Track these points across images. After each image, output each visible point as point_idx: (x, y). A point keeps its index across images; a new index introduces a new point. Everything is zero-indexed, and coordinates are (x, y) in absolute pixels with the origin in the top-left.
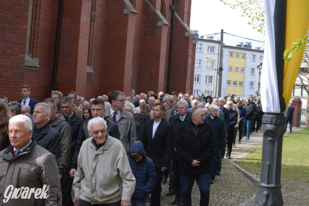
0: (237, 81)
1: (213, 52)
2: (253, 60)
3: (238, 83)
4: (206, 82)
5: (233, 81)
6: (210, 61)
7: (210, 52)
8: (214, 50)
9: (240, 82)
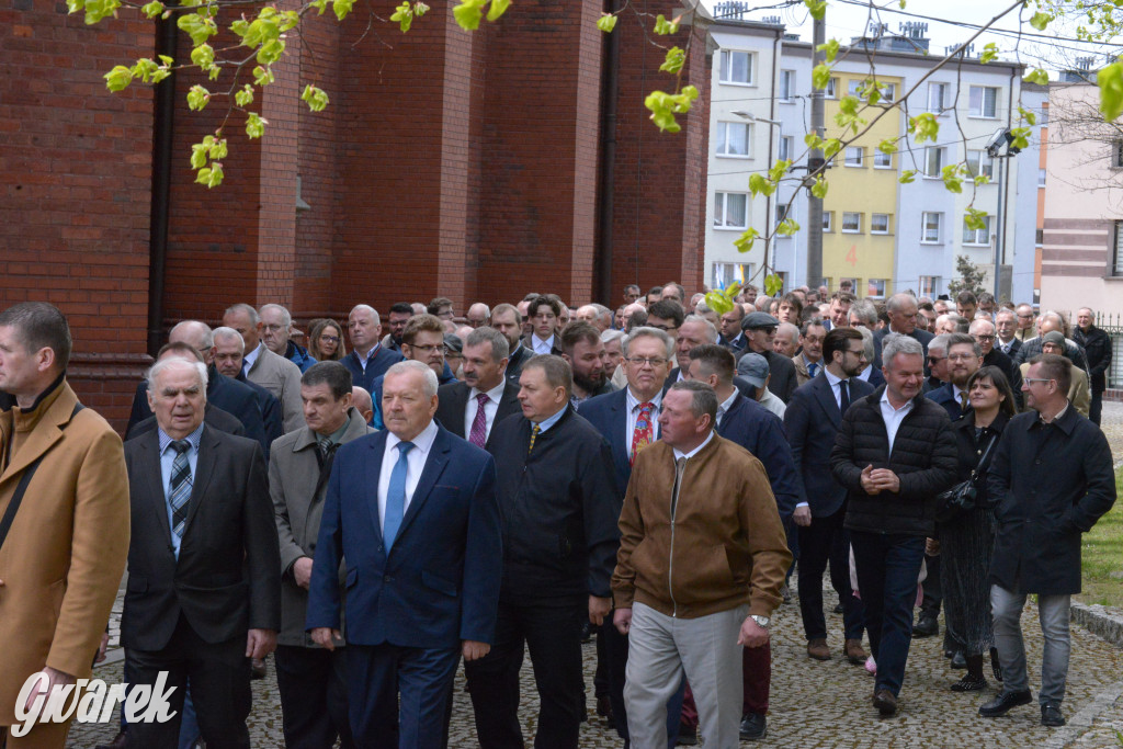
0: (863, 214)
1: (749, 81)
2: (937, 107)
3: (868, 222)
5: (845, 214)
6: (731, 122)
7: (733, 80)
8: (749, 70)
9: (875, 216)
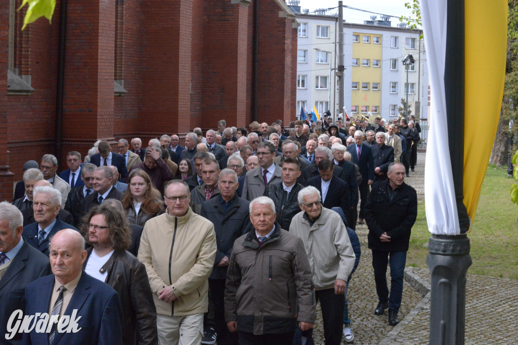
0: (369, 83)
1: (327, 36)
2: (394, 45)
3: (371, 86)
4: (317, 87)
5: (363, 83)
7: (322, 36)
8: (327, 33)
9: (373, 84)
